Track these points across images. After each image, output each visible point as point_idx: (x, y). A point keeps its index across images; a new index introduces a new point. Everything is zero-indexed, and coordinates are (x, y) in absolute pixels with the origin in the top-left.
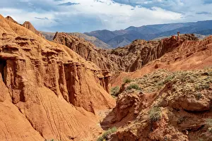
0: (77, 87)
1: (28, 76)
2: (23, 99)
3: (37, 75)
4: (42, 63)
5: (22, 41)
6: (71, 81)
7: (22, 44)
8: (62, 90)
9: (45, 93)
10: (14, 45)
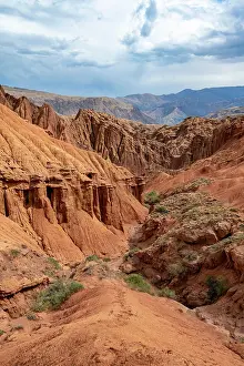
0: (108, 208)
1: (69, 202)
2: (65, 220)
3: (76, 201)
4: (81, 191)
5: (65, 173)
6: (103, 203)
7: (64, 175)
8: (95, 211)
9: (83, 215)
10: (59, 176)
